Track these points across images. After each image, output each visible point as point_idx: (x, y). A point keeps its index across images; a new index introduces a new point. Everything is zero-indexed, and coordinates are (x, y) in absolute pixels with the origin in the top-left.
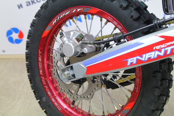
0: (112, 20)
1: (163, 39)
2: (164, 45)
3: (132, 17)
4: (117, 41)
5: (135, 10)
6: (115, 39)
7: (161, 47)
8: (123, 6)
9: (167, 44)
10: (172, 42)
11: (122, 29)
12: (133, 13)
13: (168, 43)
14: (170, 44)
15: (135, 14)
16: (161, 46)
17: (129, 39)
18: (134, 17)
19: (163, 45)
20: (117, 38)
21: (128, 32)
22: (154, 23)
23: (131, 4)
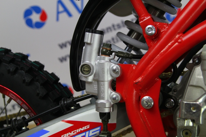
0: (15, 98)
1: (71, 125)
2: (74, 132)
3: (38, 94)
4: (16, 129)
5: (41, 85)
6: (13, 127)
7: (70, 135)
8: (26, 81)
9: (76, 131)
10: (82, 128)
11: (28, 110)
12: (38, 90)
13: (78, 130)
14: (80, 131)
15: (42, 91)
16: (70, 133)
17: (37, 122)
18: (40, 95)
19: (72, 132)
20: (16, 126)
21: (37, 115)
22: (60, 104)
23: (37, 78)
